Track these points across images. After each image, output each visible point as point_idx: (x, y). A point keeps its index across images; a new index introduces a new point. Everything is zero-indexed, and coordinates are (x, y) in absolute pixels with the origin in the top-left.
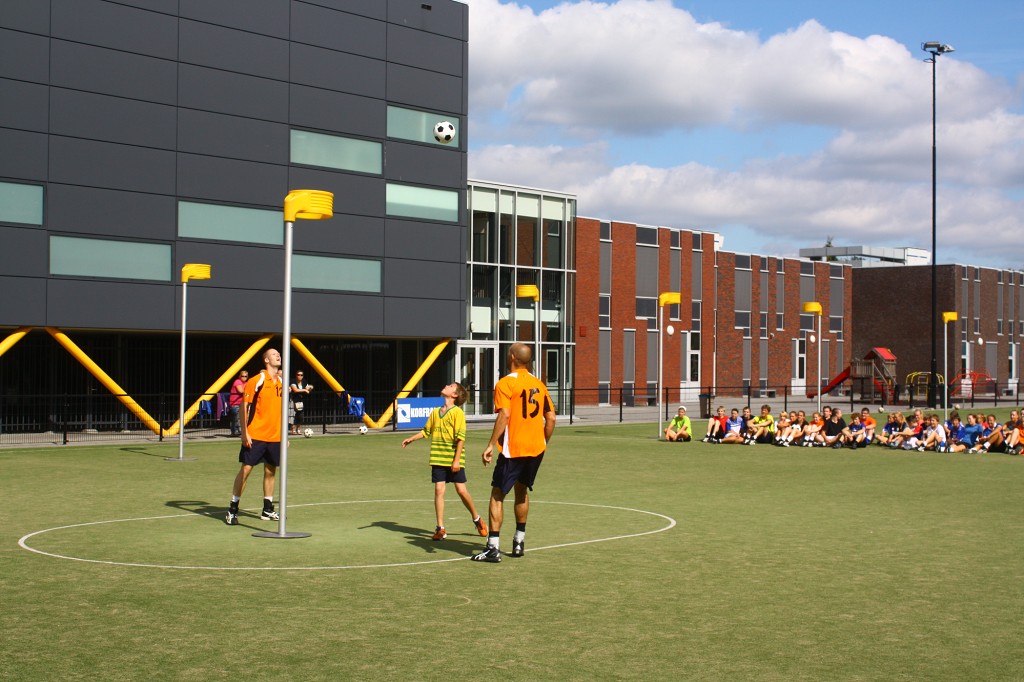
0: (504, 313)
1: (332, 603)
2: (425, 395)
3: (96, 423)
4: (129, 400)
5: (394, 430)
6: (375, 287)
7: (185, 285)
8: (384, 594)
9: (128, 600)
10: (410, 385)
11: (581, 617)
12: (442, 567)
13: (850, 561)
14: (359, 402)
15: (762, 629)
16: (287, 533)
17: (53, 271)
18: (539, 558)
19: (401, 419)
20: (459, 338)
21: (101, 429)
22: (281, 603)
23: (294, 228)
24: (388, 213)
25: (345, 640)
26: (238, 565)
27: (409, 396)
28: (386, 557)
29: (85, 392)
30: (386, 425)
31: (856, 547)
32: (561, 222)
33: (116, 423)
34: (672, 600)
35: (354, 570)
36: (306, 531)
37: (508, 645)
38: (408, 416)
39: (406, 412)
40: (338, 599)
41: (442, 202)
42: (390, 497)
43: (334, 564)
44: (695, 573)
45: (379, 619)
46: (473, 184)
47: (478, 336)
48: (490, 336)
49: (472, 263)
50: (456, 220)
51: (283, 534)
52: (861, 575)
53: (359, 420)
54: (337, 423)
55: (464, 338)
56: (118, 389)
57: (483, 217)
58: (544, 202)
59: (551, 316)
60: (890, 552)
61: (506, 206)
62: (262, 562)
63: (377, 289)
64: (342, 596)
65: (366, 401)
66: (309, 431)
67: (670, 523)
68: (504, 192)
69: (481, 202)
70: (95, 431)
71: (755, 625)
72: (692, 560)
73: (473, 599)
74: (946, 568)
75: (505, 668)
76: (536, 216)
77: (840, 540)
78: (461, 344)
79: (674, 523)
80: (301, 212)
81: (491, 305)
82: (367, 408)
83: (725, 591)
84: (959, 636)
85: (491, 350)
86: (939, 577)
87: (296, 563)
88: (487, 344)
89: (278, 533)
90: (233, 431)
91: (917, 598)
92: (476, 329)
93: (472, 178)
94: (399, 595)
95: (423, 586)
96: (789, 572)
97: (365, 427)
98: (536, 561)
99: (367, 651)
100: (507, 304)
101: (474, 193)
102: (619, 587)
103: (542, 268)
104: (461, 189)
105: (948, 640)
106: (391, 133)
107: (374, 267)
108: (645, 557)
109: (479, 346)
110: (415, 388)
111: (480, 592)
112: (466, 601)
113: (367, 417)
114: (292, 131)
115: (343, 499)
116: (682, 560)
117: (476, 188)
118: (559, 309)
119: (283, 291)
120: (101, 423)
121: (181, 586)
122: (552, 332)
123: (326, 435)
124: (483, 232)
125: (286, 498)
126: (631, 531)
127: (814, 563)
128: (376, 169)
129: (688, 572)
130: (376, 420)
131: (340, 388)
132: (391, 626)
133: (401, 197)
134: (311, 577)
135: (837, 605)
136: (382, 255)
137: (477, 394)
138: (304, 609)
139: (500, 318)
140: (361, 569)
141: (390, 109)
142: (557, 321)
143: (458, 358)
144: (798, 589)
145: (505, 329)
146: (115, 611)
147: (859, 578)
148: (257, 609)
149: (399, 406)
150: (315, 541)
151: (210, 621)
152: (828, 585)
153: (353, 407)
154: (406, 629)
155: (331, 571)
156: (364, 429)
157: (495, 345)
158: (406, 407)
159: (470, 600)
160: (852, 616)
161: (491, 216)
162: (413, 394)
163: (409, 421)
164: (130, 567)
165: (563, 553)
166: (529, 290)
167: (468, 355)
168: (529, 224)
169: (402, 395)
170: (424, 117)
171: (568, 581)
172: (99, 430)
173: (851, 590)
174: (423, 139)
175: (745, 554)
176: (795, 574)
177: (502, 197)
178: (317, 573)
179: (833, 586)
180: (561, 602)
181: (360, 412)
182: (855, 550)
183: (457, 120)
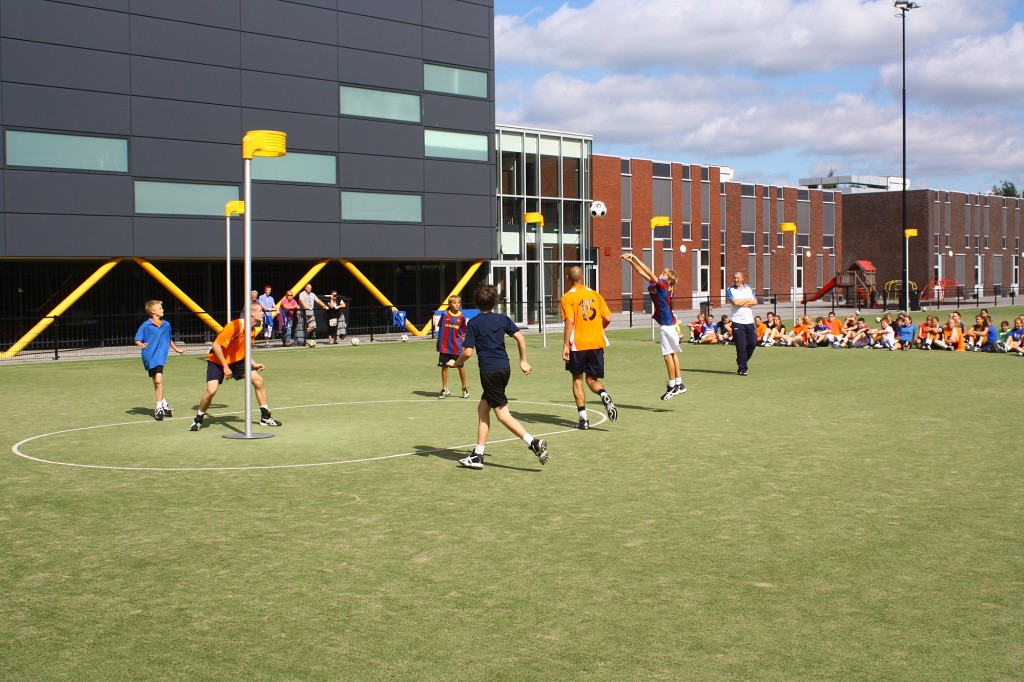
0: (530, 238)
1: (230, 504)
3: (183, 336)
4: (207, 317)
6: (417, 217)
7: (228, 219)
8: (287, 493)
9: (51, 502)
11: (447, 515)
12: (362, 466)
13: (737, 456)
14: (401, 315)
15: (608, 527)
16: (253, 434)
17: (139, 210)
20: (492, 259)
21: (188, 341)
22: (185, 503)
24: (428, 154)
25: (208, 541)
26: (182, 466)
28: (320, 456)
29: (173, 311)
31: (752, 442)
32: (578, 159)
33: (200, 335)
34: (545, 497)
35: (281, 469)
36: (272, 432)
37: (355, 546)
40: (240, 499)
41: (472, 145)
42: (374, 399)
43: (269, 464)
44: (588, 469)
45: (260, 519)
46: (501, 129)
47: (508, 257)
48: (519, 257)
49: (502, 195)
50: (485, 159)
51: (249, 435)
52: (739, 469)
53: (405, 330)
55: (497, 259)
56: (196, 307)
57: (510, 157)
58: (564, 143)
59: (571, 239)
60: (780, 446)
61: (530, 147)
62: (204, 463)
63: (419, 220)
64: (247, 496)
65: (408, 313)
66: (356, 340)
68: (528, 135)
69: (508, 144)
70: (182, 343)
71: (603, 523)
72: (594, 456)
73: (362, 498)
74: (823, 460)
75: (331, 571)
76: (557, 154)
78: (494, 264)
80: (258, 150)
81: (519, 230)
82: (409, 318)
83: (601, 486)
84: (791, 531)
85: (520, 269)
86: (810, 470)
87: (234, 464)
88: (516, 263)
89: (244, 434)
90: (284, 341)
91: (775, 492)
92: (506, 251)
93: (499, 125)
94: (300, 494)
95: (328, 486)
96: (673, 467)
97: (408, 336)
99: (220, 553)
100: (533, 229)
101: (503, 137)
103: (563, 199)
104: (490, 132)
105: (776, 536)
106: (428, 86)
107: (416, 201)
109: (509, 265)
111: (373, 491)
112: (354, 499)
113: (412, 327)
114: (342, 88)
115: (334, 400)
116: (584, 456)
117: (504, 132)
118: (578, 233)
120: (187, 336)
121: (110, 488)
122: (573, 251)
123: (373, 343)
124: (511, 169)
127: (702, 458)
128: (416, 118)
129: (582, 468)
130: (420, 329)
131: (387, 302)
132: (263, 526)
133: (438, 142)
135: (695, 500)
136: (422, 190)
137: (508, 306)
138: (201, 509)
139: (527, 241)
140: (287, 469)
141: (426, 67)
142: (577, 243)
143: (491, 275)
144: (669, 484)
145: (532, 251)
146: (31, 513)
147: (735, 472)
148: (157, 510)
150: (273, 441)
151: (105, 522)
152: (701, 480)
153: (397, 319)
154: (275, 530)
155: (259, 471)
156: (405, 337)
157: (523, 264)
159: (358, 499)
160: (700, 513)
161: (518, 155)
164: (84, 469)
166: (536, 217)
167: (500, 273)
168: (550, 162)
170: (456, 73)
172: (186, 342)
174: (456, 91)
175: (647, 449)
176: (679, 469)
177: (526, 139)
178: (244, 472)
179: (705, 480)
180: (441, 500)
181: (402, 323)
182: (750, 444)
183: (485, 75)
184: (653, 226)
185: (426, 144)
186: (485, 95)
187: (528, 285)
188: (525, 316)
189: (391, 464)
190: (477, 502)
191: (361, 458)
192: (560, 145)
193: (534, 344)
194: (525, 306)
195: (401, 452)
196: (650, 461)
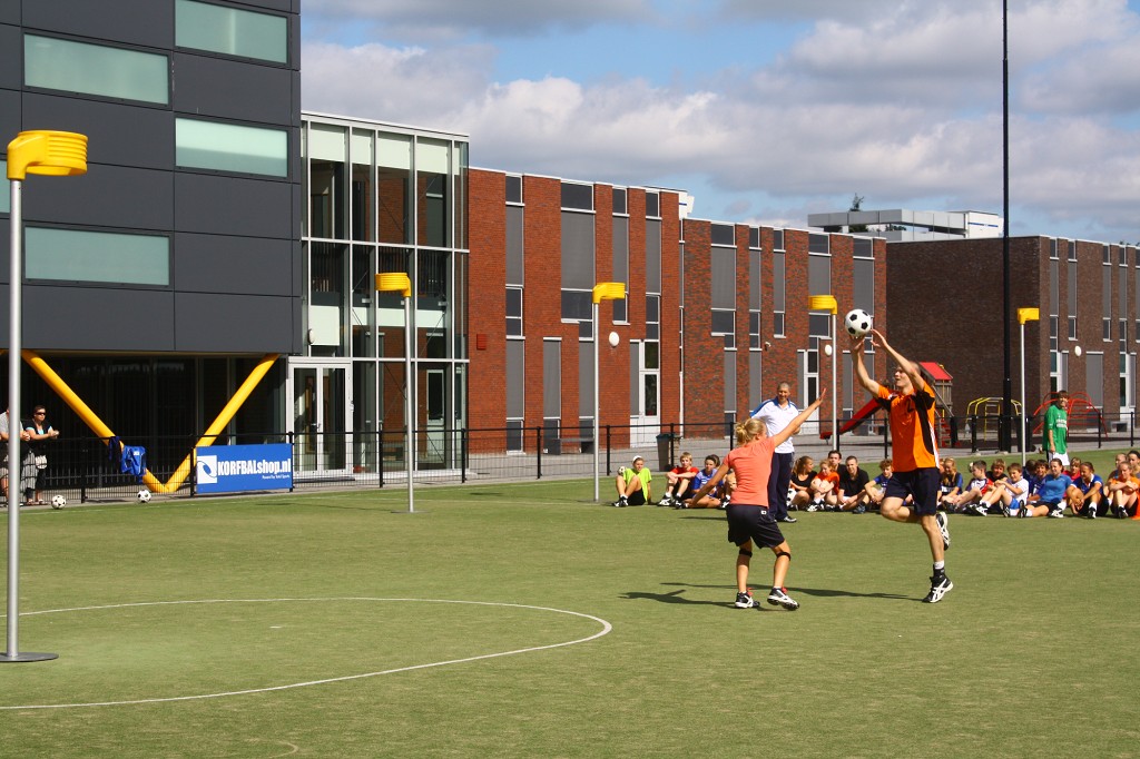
0: (359, 316)
2: (239, 442)
5: (192, 495)
8: (166, 742)
10: (217, 427)
12: (257, 699)
13: (865, 679)
14: (136, 453)
16: (19, 654)
18: (403, 683)
19: (203, 478)
20: (291, 355)
23: (23, 189)
24: (179, 163)
27: (213, 444)
28: (172, 686)
30: (180, 488)
31: (875, 659)
32: (444, 176)
34: (600, 740)
35: (122, 706)
36: (51, 650)
38: (213, 473)
39: (210, 467)
40: (96, 751)
41: (262, 147)
42: (181, 597)
43: (92, 699)
44: (638, 700)
46: (310, 120)
47: (321, 351)
48: (338, 351)
49: (310, 239)
50: (284, 174)
51: (14, 656)
52: (878, 698)
53: (138, 481)
54: (104, 486)
55: (298, 354)
57: (327, 170)
59: (431, 319)
60: (924, 665)
61: (360, 152)
63: (162, 278)
64: (103, 746)
65: (147, 451)
66: (59, 499)
67: (602, 627)
68: (357, 131)
69: (323, 147)
72: (632, 681)
73: (301, 746)
74: (1006, 686)
76: (407, 167)
77: (853, 648)
78: (295, 363)
79: (608, 627)
80: (34, 164)
81: (341, 303)
82: (148, 461)
83: (679, 725)
85: (342, 371)
86: (994, 700)
87: (30, 699)
88: (334, 362)
89: (6, 655)
91: (959, 731)
92: (317, 340)
93: (308, 113)
94: (189, 742)
95: (226, 729)
96: (774, 696)
97: (147, 492)
98: (398, 687)
100: (364, 301)
101: (313, 134)
102: (521, 723)
103: (416, 247)
104: (293, 127)
106: (181, 41)
107: (160, 246)
108: (562, 679)
109: (322, 365)
110: (225, 431)
111: (311, 735)
112: (290, 748)
113: (149, 476)
114: (27, 38)
115: (110, 600)
116: (617, 682)
117: (316, 126)
118: (443, 309)
119: (7, 284)
122: (433, 344)
123: (86, 504)
124: (326, 192)
125: (19, 602)
126: (544, 641)
127: (813, 683)
128: (161, 98)
129: (625, 699)
130: (164, 480)
131: (107, 432)
133: (198, 139)
134: (56, 720)
135: (840, 742)
136: (170, 228)
137: (320, 438)
139: (354, 322)
140: (131, 705)
142: (441, 326)
143: (290, 383)
145: (361, 338)
147: (876, 703)
149: (199, 458)
150: (64, 664)
152: (831, 714)
153: (128, 461)
155: (86, 711)
156: (145, 494)
157: (346, 363)
158: (211, 460)
159: (296, 748)
161: (338, 168)
162: (221, 440)
163: (215, 481)
165: (440, 675)
166: (396, 281)
167: (306, 379)
168: (396, 180)
169: (205, 442)
170: (232, 17)
171: (446, 716)
173: (863, 721)
174: (232, 50)
175: (711, 671)
176: (783, 698)
177: (354, 139)
178: (64, 712)
179: (837, 715)
180: (433, 746)
181: (139, 469)
182: (874, 663)
183: (284, 20)
184: (597, 299)
185: (179, 142)
186: (281, 58)
187: (354, 402)
188: (349, 458)
189: (306, 698)
190: (498, 749)
191: (243, 687)
192: (413, 151)
193: (390, 507)
194: (349, 438)
195: (303, 679)
196: (731, 688)
